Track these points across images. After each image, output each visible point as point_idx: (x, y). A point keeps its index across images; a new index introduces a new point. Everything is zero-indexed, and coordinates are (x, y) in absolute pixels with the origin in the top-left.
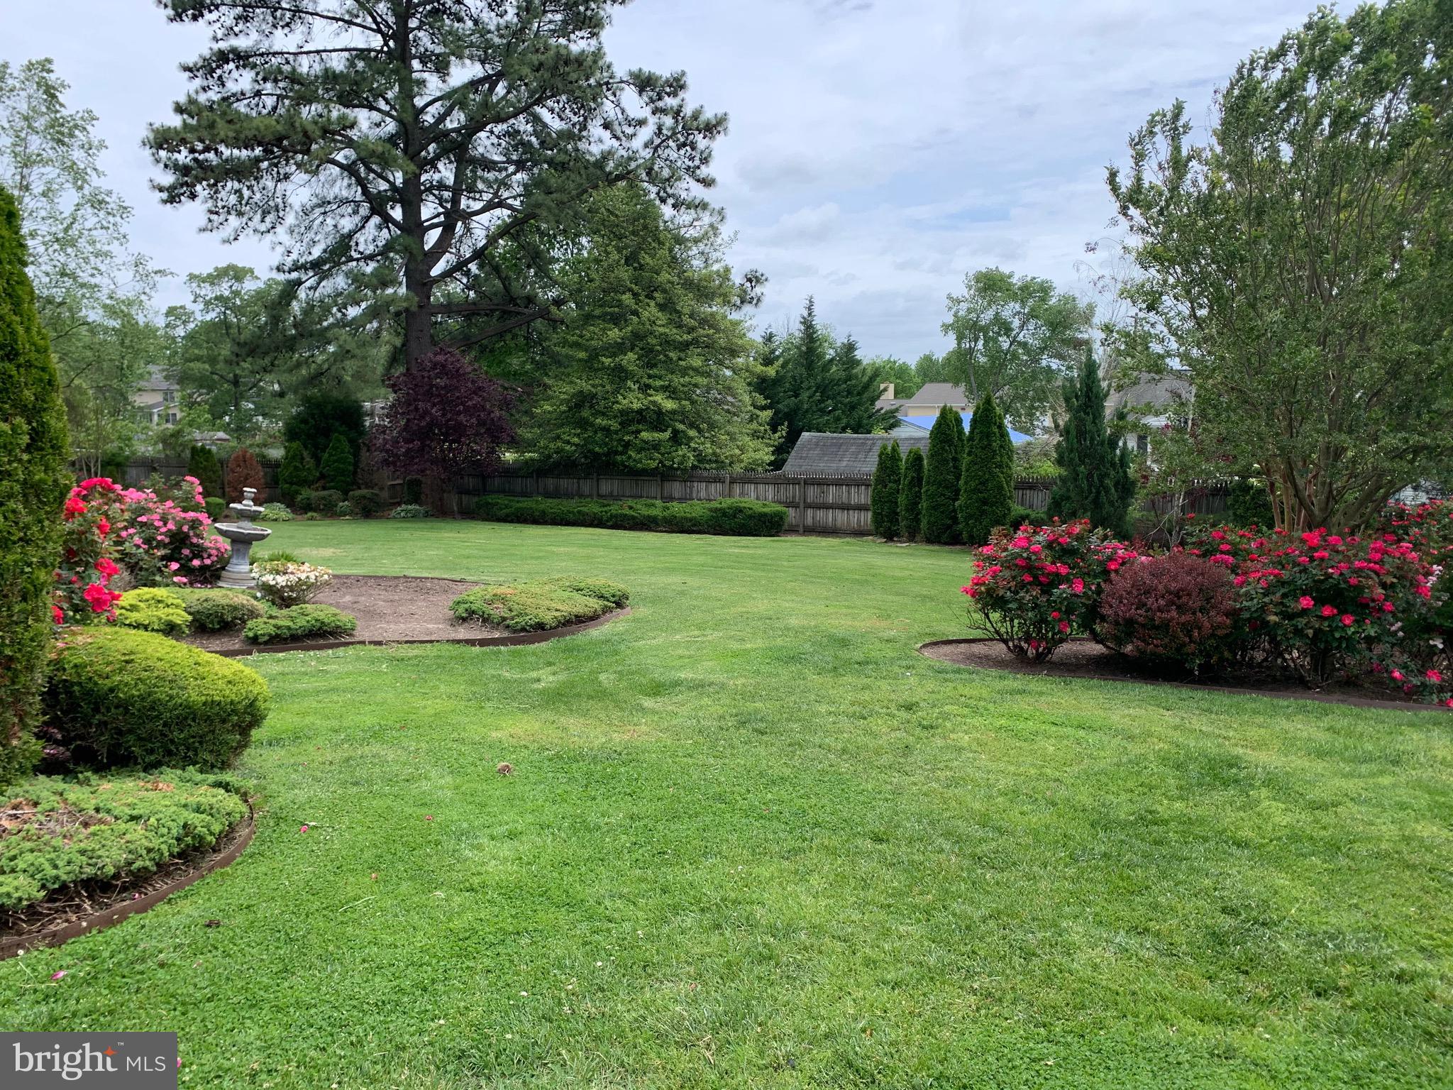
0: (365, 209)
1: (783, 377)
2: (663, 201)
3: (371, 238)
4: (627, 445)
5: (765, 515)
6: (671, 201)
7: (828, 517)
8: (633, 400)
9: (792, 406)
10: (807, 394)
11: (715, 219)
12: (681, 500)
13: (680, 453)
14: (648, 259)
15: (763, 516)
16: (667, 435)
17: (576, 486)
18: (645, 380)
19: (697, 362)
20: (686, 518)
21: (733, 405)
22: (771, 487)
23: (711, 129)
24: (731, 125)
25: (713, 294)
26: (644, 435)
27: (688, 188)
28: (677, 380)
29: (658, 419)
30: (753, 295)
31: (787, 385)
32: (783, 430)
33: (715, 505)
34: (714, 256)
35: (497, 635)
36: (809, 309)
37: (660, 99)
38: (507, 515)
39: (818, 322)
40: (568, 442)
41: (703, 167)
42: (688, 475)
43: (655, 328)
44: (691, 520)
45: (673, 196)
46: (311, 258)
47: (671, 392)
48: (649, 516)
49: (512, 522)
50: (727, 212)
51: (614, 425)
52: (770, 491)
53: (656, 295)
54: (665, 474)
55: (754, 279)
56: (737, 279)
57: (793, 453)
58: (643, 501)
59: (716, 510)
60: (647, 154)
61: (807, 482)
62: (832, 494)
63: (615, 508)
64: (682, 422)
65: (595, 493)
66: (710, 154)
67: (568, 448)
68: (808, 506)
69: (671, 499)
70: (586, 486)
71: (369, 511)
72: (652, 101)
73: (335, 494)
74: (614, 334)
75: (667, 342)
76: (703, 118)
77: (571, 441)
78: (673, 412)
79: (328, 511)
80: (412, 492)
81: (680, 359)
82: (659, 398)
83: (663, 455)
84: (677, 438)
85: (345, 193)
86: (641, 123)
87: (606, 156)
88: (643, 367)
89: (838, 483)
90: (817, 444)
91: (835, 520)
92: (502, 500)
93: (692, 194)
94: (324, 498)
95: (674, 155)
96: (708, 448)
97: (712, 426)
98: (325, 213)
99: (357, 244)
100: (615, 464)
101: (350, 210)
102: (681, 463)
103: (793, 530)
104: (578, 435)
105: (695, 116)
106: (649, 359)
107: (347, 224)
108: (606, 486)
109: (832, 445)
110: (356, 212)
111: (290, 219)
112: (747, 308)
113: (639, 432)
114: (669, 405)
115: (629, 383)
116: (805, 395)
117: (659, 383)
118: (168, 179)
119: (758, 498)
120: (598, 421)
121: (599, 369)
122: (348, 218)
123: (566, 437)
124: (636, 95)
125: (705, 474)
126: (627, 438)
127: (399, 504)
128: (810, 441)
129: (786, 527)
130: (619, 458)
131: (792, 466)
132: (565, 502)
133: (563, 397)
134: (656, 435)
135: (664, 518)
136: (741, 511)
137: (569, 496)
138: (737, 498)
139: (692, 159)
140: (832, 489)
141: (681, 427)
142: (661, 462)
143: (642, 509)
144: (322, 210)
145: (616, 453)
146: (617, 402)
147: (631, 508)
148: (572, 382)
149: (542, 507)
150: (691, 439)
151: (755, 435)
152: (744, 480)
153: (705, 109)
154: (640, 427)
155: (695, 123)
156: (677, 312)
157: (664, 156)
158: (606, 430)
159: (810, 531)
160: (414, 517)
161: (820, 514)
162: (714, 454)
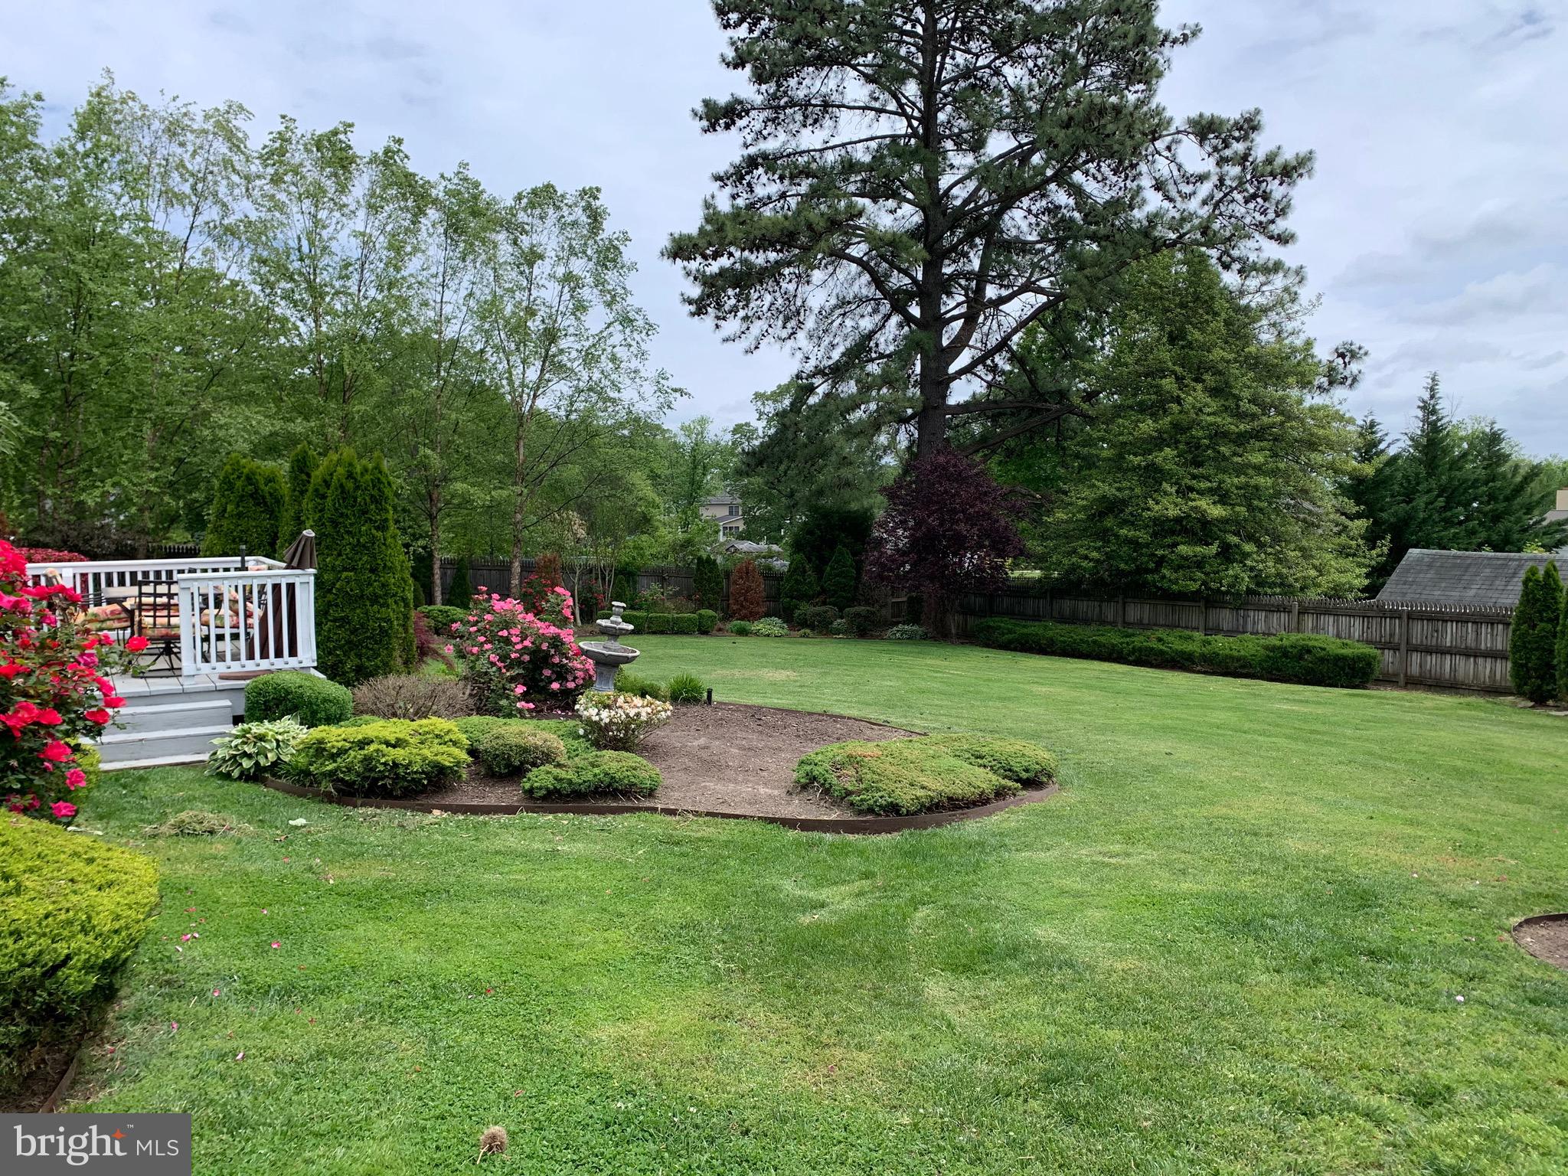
0: (886, 307)
1: (1391, 477)
2: (1226, 267)
3: (891, 337)
4: (1161, 561)
5: (1343, 658)
6: (1236, 266)
7: (1446, 666)
8: (1168, 506)
9: (1401, 514)
10: (1425, 498)
11: (1292, 279)
12: (1230, 633)
13: (1231, 572)
14: (1197, 335)
15: (1339, 659)
16: (1214, 549)
17: (1097, 609)
18: (1187, 481)
19: (1258, 458)
20: (1232, 657)
21: (1310, 513)
22: (1358, 622)
23: (1288, 173)
24: (1317, 165)
25: (1287, 375)
26: (1183, 549)
27: (1259, 249)
28: (1232, 481)
29: (1201, 529)
30: (1347, 373)
31: (1396, 487)
32: (1384, 546)
33: (1273, 641)
34: (1289, 326)
35: (834, 815)
36: (1432, 389)
37: (1227, 146)
38: (1010, 642)
39: (1444, 407)
40: (1086, 557)
41: (1278, 221)
42: (1244, 601)
43: (1204, 417)
44: (1238, 659)
45: (1239, 259)
46: (831, 362)
47: (1222, 497)
48: (1183, 653)
49: (1015, 650)
50: (1309, 272)
51: (1143, 536)
52: (1357, 627)
53: (1207, 377)
54: (1210, 600)
55: (1348, 353)
56: (1323, 353)
57: (1394, 576)
58: (1177, 632)
59: (1273, 649)
60: (1205, 211)
61: (1411, 616)
62: (1450, 634)
63: (1139, 641)
64: (1236, 534)
65: (1120, 620)
66: (1288, 205)
67: (1085, 564)
68: (1413, 649)
69: (1217, 630)
70: (1110, 611)
71: (865, 630)
72: (1216, 149)
73: (830, 610)
74: (1147, 426)
75: (1219, 435)
76: (1279, 161)
77: (1089, 554)
78: (1225, 521)
79: (821, 628)
80: (913, 613)
81: (1235, 454)
82: (1203, 503)
83: (1207, 574)
84: (1227, 554)
85: (864, 292)
86: (1202, 178)
87: (1153, 219)
88: (1185, 465)
89: (1461, 619)
90: (1430, 566)
91: (1454, 669)
92: (1004, 623)
93: (1264, 255)
94: (818, 614)
95: (1240, 210)
96: (1270, 567)
97: (1277, 539)
98: (844, 315)
99: (877, 345)
100: (1145, 583)
101: (869, 309)
102: (1231, 586)
103: (1388, 680)
104: (1098, 549)
105: (1270, 160)
106: (1194, 456)
107: (867, 324)
108: (1134, 612)
109: (1454, 566)
110: (875, 311)
111: (810, 323)
112: (1339, 392)
113: (1175, 545)
114: (1217, 511)
115: (1166, 486)
116: (1421, 501)
117: (1204, 485)
118: (695, 291)
119: (1338, 636)
120: (1123, 532)
121: (1128, 470)
122: (867, 318)
123: (1082, 551)
124: (1196, 146)
125: (1265, 600)
126: (1160, 552)
127: (897, 624)
128: (1419, 560)
129: (1377, 674)
130: (1149, 577)
131: (1390, 594)
132: (1080, 630)
133: (1081, 503)
134: (1198, 549)
135: (1203, 655)
136: (1309, 651)
137: (1087, 622)
138: (1308, 634)
139: (1264, 213)
140: (1451, 628)
141: (1234, 539)
142: (1204, 583)
143: (1175, 642)
144: (842, 311)
145: (1148, 571)
146: (1149, 509)
147: (1160, 640)
148: (1094, 485)
149: (1050, 634)
150: (1247, 555)
151: (1343, 552)
152: (1320, 610)
153: (1285, 149)
154: (1179, 539)
155: (1269, 168)
156: (1235, 396)
157: (1228, 213)
158: (1134, 543)
159: (1413, 683)
160: (911, 638)
161: (1431, 661)
162: (1279, 575)
